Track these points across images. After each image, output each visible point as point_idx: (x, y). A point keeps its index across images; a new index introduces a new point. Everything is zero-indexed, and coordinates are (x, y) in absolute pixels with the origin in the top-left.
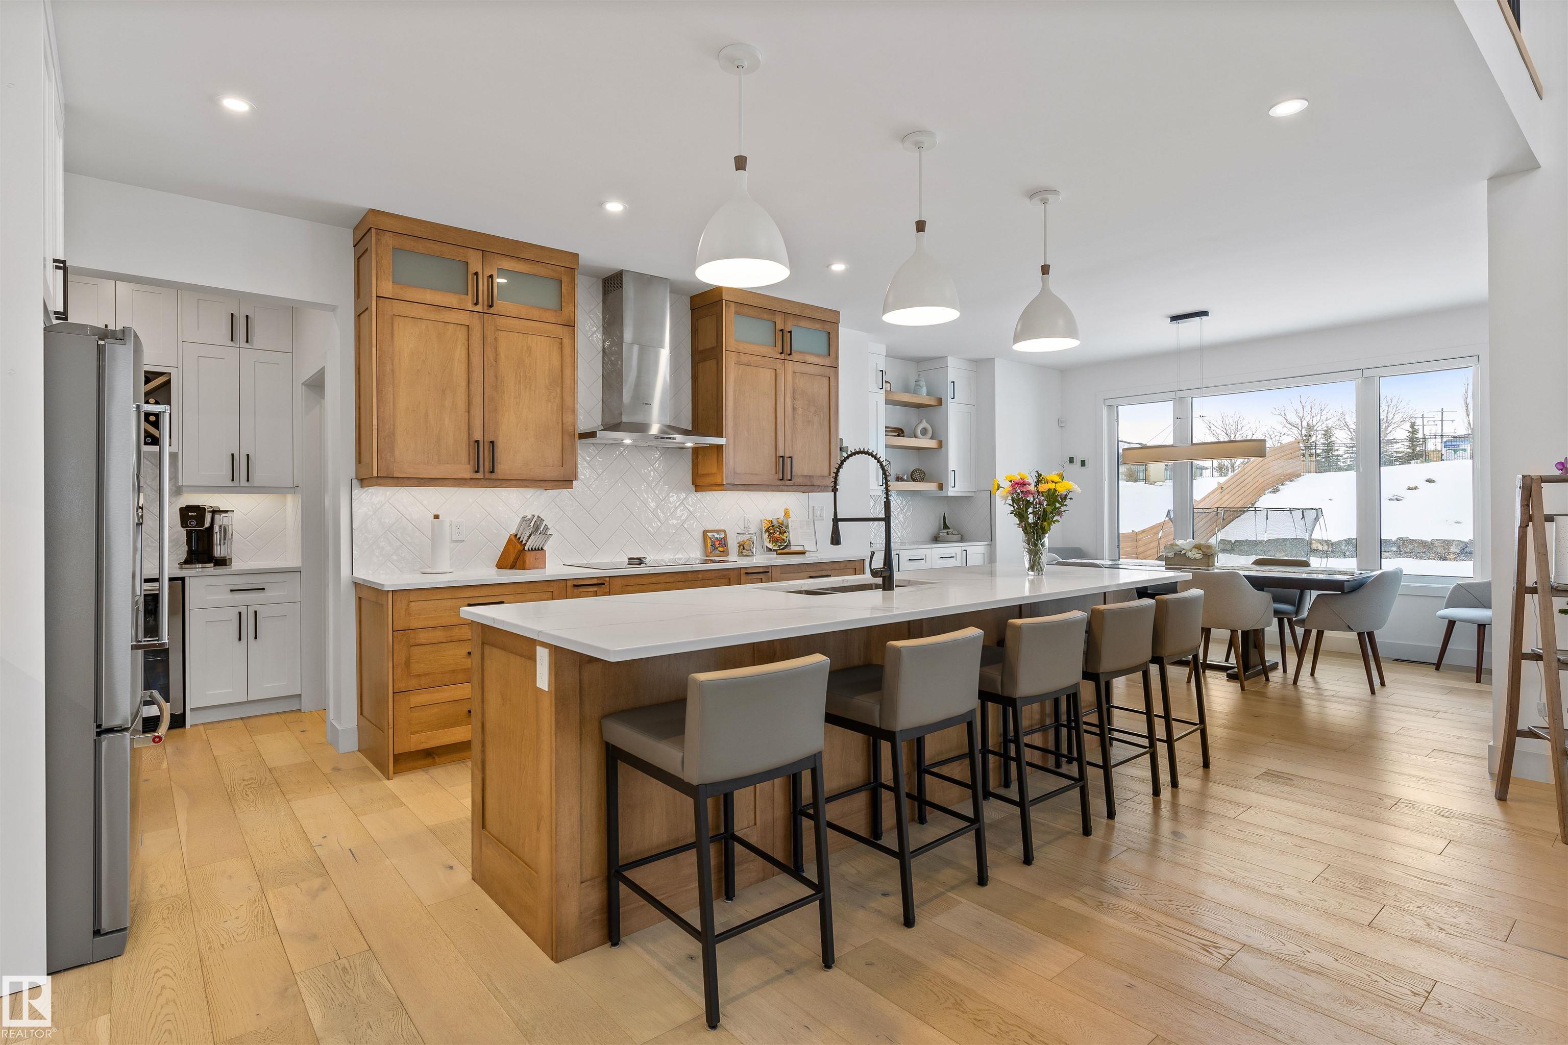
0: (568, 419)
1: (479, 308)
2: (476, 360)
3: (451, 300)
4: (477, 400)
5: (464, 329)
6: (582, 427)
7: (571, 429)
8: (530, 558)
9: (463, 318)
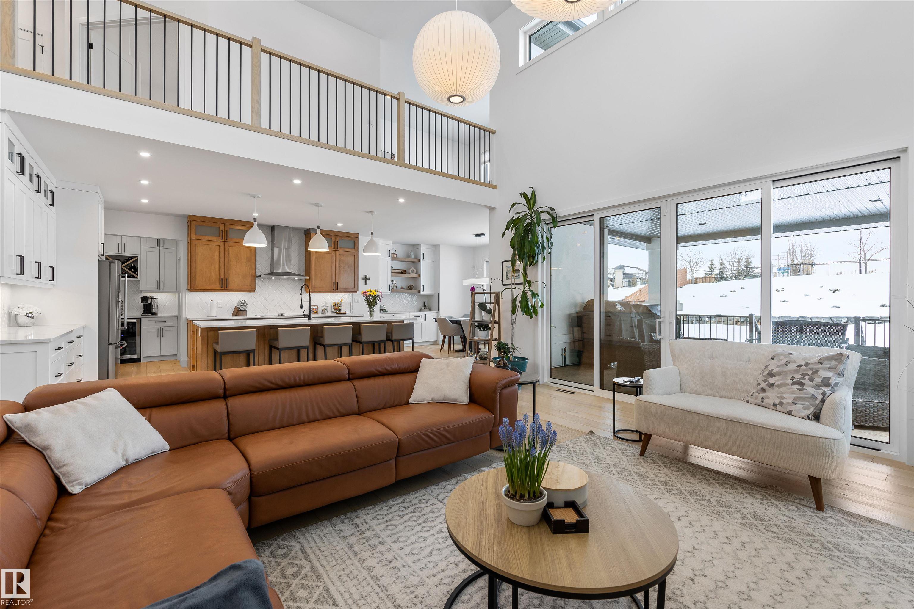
0: (254, 271)
1: (223, 240)
2: (222, 255)
3: (214, 238)
4: (222, 267)
5: (218, 247)
6: (258, 274)
7: (254, 275)
8: (240, 313)
9: (218, 243)
